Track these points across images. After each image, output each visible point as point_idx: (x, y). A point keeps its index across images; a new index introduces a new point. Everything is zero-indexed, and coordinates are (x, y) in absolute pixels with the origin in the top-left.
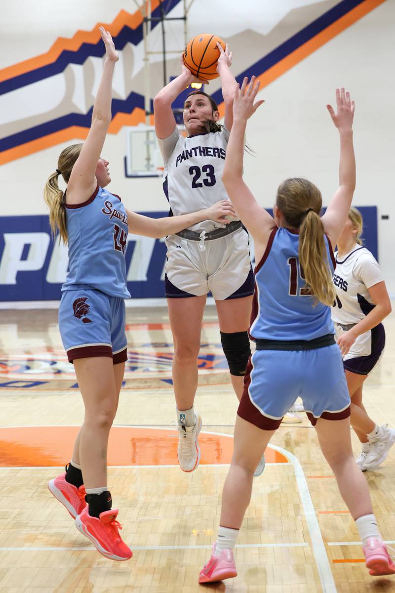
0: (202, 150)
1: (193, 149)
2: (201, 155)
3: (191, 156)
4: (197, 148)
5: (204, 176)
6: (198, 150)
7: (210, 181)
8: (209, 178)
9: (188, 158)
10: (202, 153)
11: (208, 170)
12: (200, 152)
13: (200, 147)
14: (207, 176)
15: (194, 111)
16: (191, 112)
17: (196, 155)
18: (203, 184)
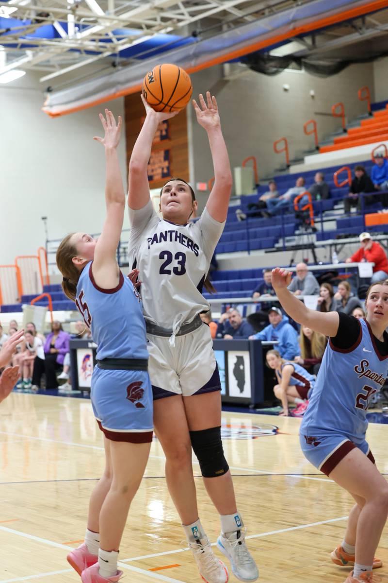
0: (178, 235)
1: (169, 231)
2: (176, 240)
3: (165, 240)
4: (174, 231)
5: (175, 263)
6: (174, 234)
7: (179, 270)
8: (179, 266)
9: (160, 241)
10: (178, 239)
11: (181, 258)
12: (176, 236)
13: (177, 232)
14: (178, 264)
15: (175, 194)
16: (171, 195)
17: (171, 240)
18: (172, 272)
